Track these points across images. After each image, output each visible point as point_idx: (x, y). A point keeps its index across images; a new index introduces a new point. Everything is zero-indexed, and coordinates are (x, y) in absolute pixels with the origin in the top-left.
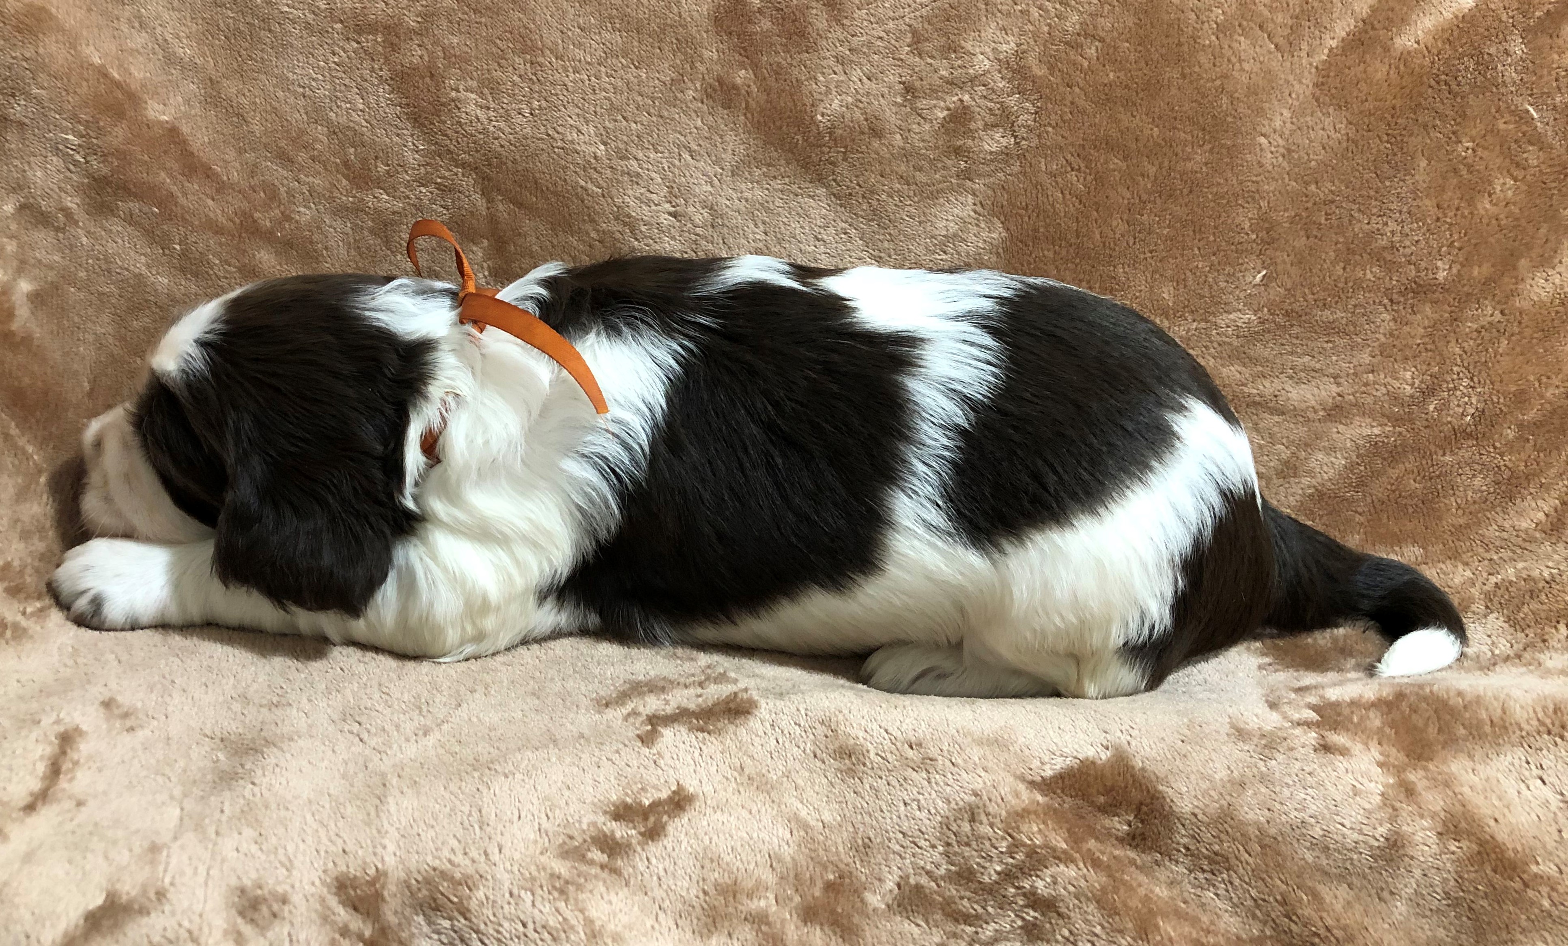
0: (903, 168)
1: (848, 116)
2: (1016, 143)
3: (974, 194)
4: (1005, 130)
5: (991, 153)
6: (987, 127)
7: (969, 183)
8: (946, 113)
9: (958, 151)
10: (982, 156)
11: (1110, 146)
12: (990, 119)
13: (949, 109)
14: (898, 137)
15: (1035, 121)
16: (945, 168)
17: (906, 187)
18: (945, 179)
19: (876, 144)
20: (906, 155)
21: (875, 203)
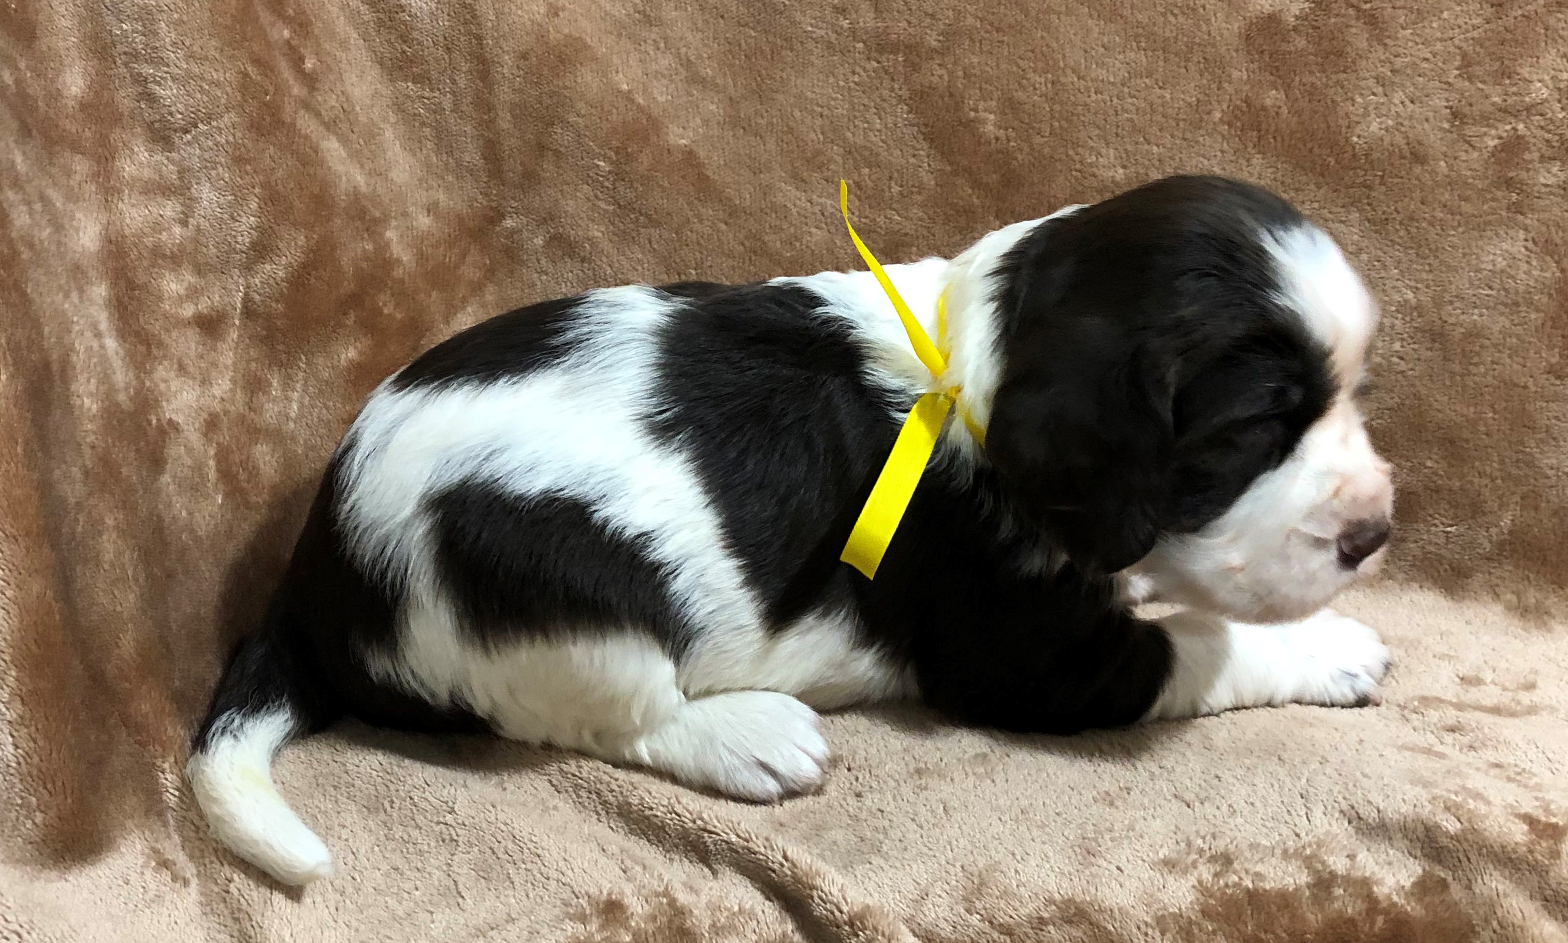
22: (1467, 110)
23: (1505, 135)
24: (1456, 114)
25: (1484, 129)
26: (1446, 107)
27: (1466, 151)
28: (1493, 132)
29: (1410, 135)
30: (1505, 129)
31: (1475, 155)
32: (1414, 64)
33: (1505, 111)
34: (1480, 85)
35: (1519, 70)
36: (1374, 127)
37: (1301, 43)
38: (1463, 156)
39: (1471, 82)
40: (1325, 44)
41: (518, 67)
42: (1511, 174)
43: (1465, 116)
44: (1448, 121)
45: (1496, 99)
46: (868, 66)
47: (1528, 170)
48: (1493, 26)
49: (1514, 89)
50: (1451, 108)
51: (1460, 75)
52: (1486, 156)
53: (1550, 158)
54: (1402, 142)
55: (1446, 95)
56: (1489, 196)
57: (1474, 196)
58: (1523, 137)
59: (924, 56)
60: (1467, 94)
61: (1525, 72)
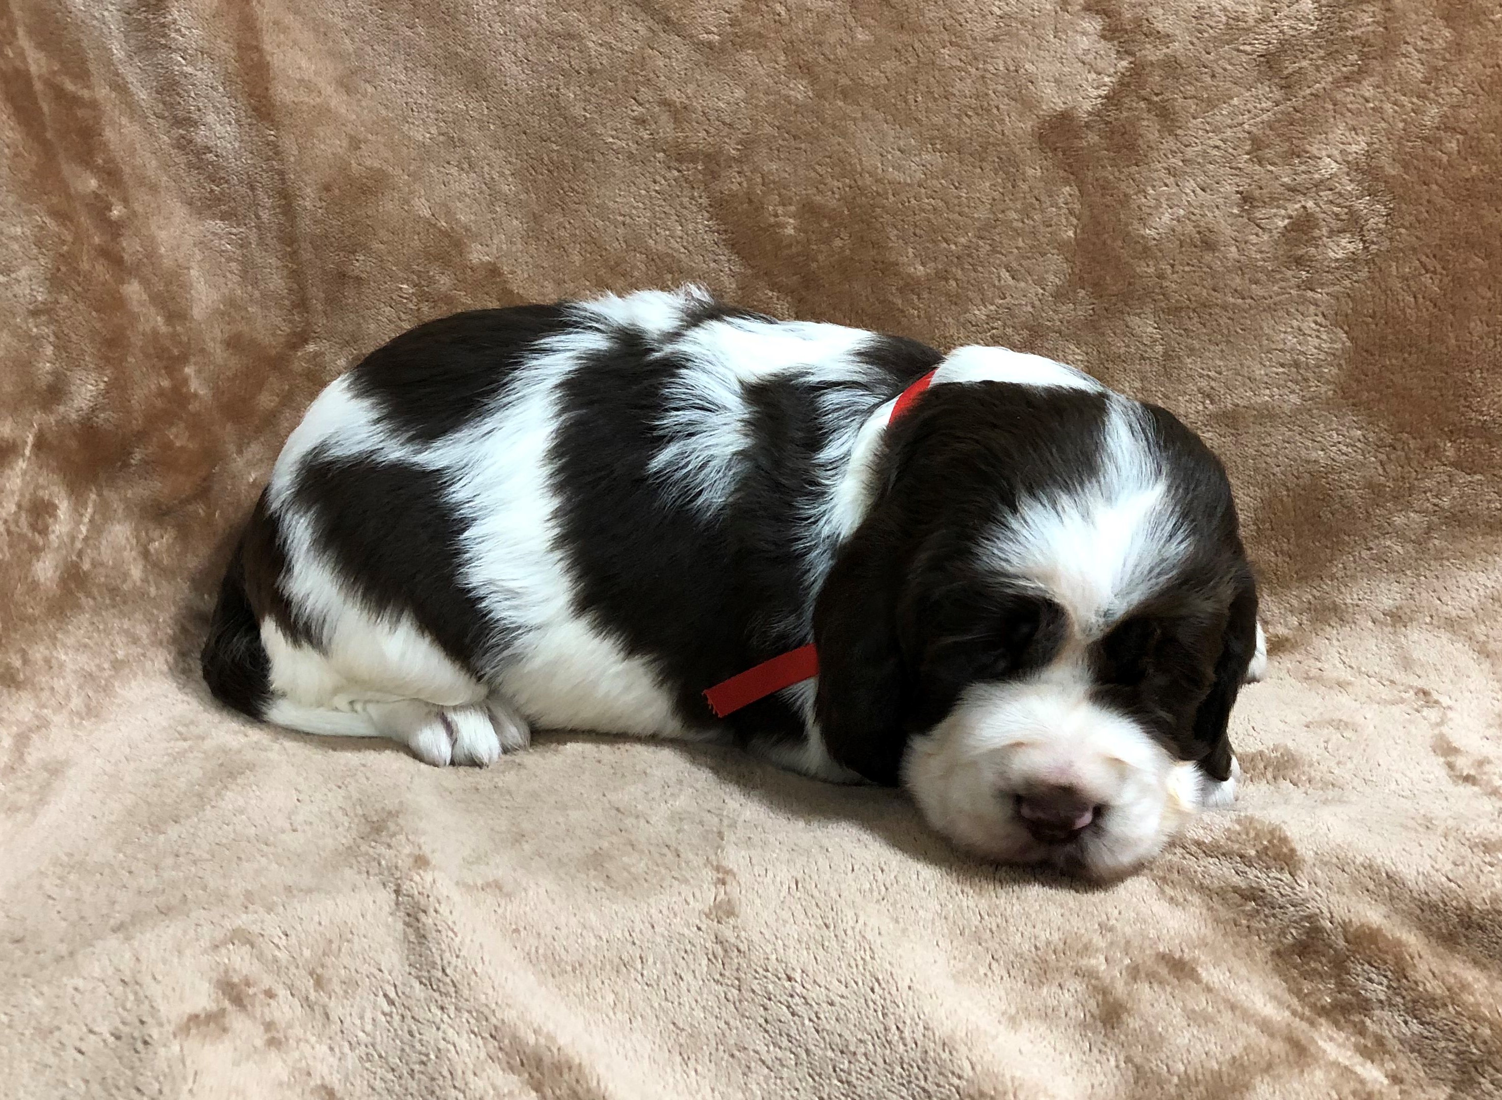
22: (1257, 193)
23: (1294, 214)
24: (1246, 199)
25: (1274, 211)
26: (1237, 192)
27: (1257, 235)
28: (1283, 212)
29: (1202, 224)
30: (1294, 208)
31: (1266, 237)
32: (1205, 152)
33: (1293, 190)
34: (1270, 167)
35: (1308, 148)
36: (1166, 218)
37: (1093, 138)
38: (1253, 239)
39: (1260, 164)
40: (1117, 137)
41: (320, 199)
42: (1300, 253)
43: (1254, 199)
44: (1238, 205)
45: (1286, 180)
46: (668, 175)
47: (1317, 247)
48: (1281, 107)
49: (1303, 168)
50: (1241, 193)
51: (1250, 159)
52: (1276, 235)
53: (1339, 232)
54: (1194, 231)
55: (1237, 180)
56: (1278, 276)
57: (1264, 278)
58: (1312, 215)
59: (723, 165)
60: (1256, 177)
61: (1314, 150)
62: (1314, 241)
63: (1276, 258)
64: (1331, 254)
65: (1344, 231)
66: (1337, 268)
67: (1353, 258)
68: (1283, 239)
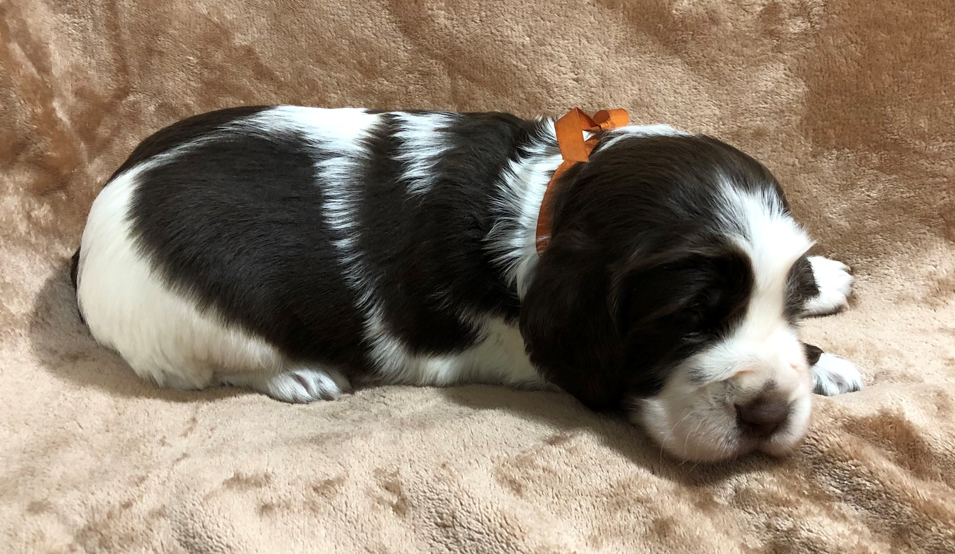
0: (734, 45)
1: (694, 10)
2: (812, 27)
3: (784, 63)
4: (804, 18)
5: (795, 34)
6: (791, 16)
7: (780, 55)
8: (762, 8)
9: (772, 34)
10: (788, 36)
11: (877, 24)
12: (792, 11)
13: (764, 5)
14: (730, 24)
15: (824, 11)
16: (762, 45)
17: (737, 58)
18: (763, 53)
19: (714, 29)
20: (735, 36)
21: (715, 68)
62: (780, 21)
63: (757, 31)
64: (791, 30)
65: (798, 15)
66: (796, 39)
67: (805, 34)
68: (761, 20)
